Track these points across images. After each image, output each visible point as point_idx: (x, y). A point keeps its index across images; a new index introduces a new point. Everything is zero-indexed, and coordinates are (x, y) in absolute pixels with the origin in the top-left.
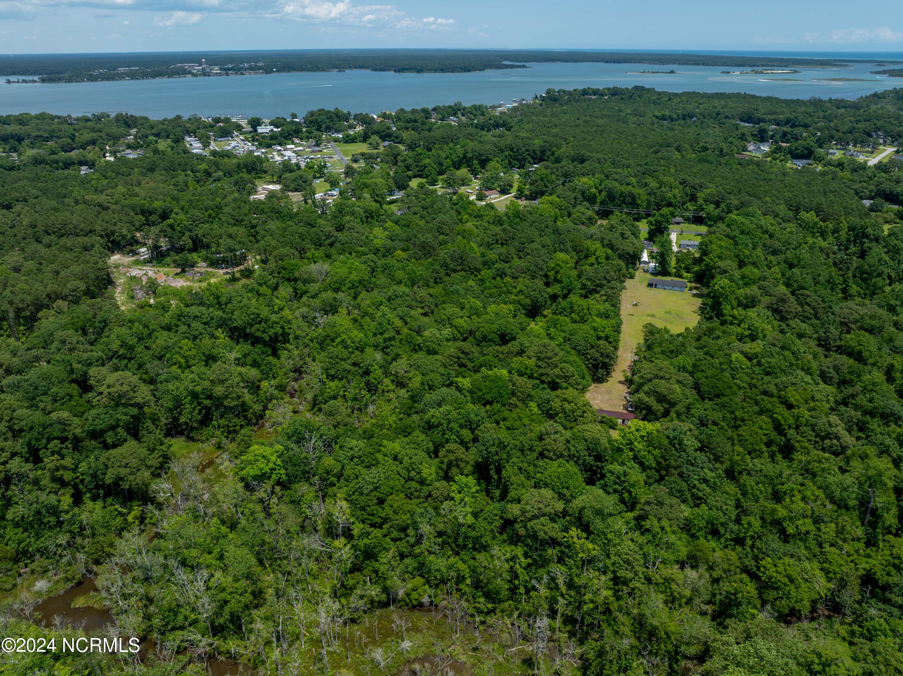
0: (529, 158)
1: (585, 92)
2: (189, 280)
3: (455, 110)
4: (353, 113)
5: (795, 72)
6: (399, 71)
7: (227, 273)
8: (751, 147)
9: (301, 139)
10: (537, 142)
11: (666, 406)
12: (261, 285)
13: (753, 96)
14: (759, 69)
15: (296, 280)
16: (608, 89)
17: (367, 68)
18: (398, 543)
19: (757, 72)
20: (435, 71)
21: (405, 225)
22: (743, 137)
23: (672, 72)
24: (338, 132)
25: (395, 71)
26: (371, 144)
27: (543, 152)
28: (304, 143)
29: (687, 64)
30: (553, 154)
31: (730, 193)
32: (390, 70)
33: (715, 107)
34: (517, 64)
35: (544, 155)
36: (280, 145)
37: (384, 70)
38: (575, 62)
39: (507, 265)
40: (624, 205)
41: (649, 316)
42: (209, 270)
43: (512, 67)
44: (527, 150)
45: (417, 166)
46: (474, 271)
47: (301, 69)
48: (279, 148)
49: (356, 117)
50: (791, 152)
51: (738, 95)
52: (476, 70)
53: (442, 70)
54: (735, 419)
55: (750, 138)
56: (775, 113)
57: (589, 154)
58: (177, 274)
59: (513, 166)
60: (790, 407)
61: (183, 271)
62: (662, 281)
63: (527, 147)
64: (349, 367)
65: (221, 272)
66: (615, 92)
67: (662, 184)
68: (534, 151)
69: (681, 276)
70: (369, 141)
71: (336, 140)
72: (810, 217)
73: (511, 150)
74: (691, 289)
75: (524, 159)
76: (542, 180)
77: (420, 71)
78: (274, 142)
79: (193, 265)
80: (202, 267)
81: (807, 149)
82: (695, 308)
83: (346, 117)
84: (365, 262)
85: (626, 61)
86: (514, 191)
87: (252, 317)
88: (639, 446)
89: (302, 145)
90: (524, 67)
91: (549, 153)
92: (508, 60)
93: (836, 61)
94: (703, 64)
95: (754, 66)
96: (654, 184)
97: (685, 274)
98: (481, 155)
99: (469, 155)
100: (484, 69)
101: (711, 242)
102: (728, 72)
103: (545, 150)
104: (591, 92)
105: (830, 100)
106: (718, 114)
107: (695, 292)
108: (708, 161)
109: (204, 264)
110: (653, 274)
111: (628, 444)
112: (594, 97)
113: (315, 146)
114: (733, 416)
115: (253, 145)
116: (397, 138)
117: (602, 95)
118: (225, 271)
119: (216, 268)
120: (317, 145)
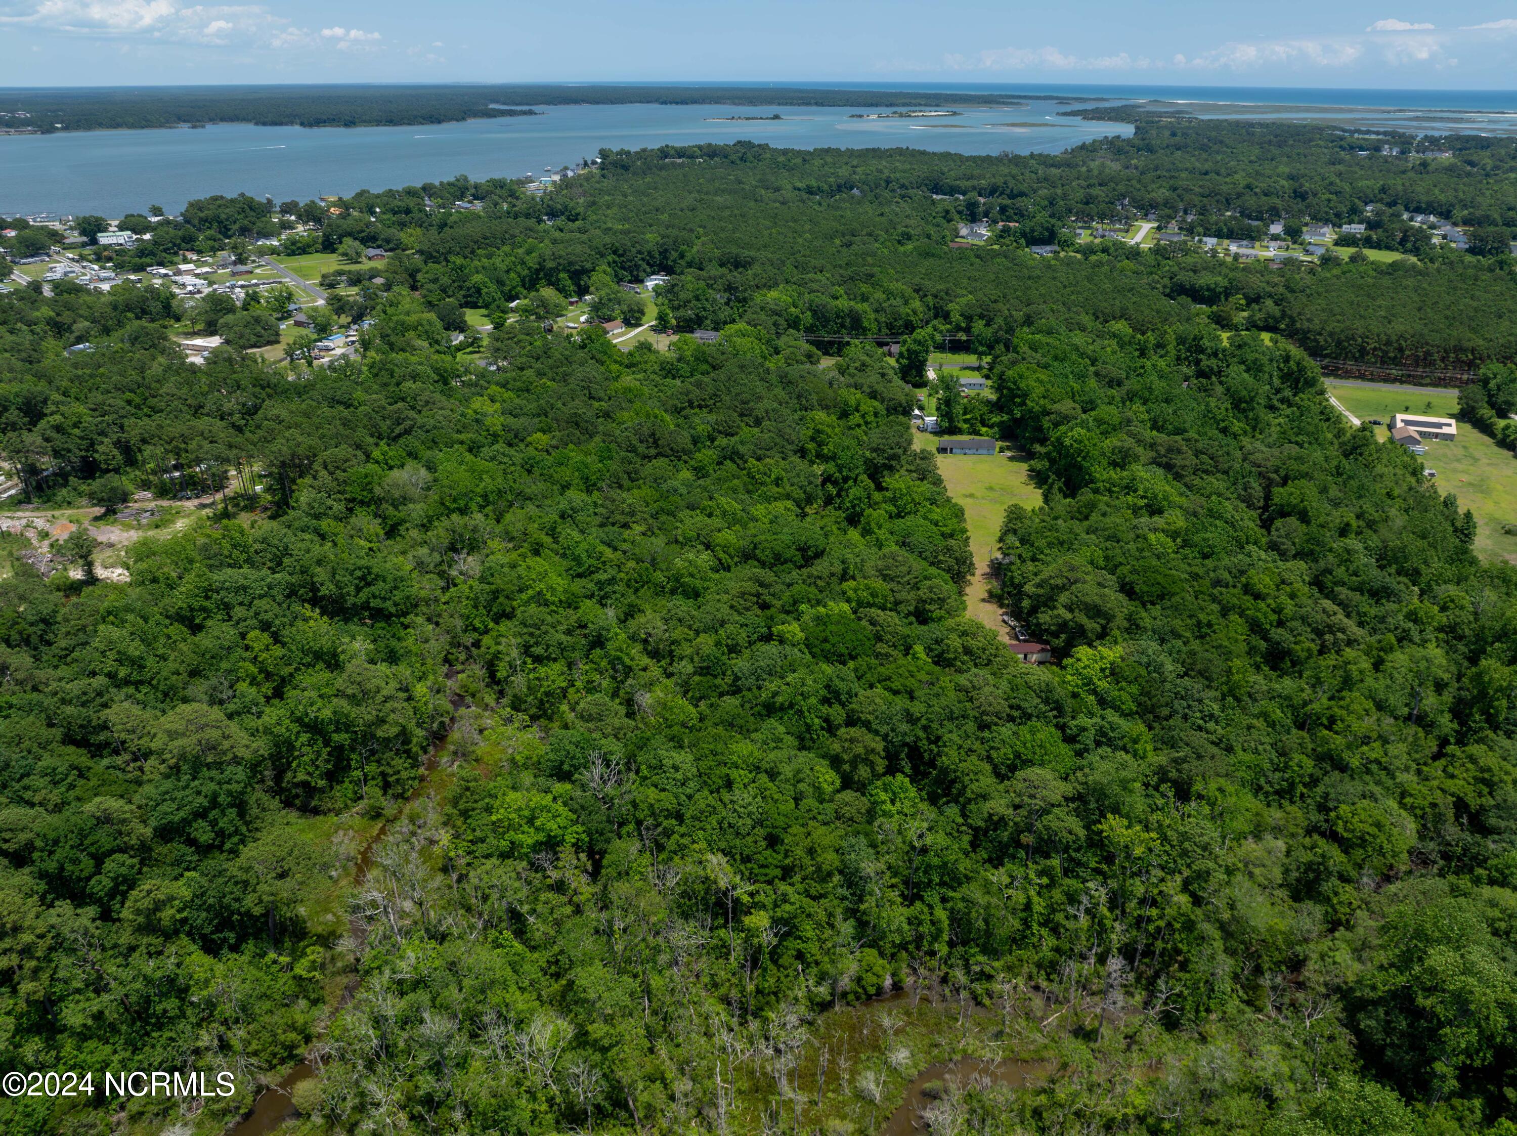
0: (644, 266)
1: (664, 153)
2: (129, 527)
3: (460, 189)
4: (278, 202)
5: (955, 114)
6: (311, 125)
7: (204, 506)
8: (964, 231)
9: (200, 252)
10: (651, 238)
11: (1103, 622)
12: (317, 517)
13: (924, 153)
14: (903, 110)
15: (379, 501)
16: (700, 147)
17: (245, 119)
18: (822, 901)
19: (901, 115)
20: (378, 123)
21: (520, 390)
22: (947, 216)
23: (776, 117)
24: (267, 236)
25: (302, 124)
26: (345, 254)
27: (664, 253)
28: (210, 260)
29: (791, 104)
30: (682, 256)
31: (995, 301)
32: (292, 123)
33: (880, 171)
34: (519, 108)
35: (666, 258)
36: (161, 264)
37: (281, 124)
38: (612, 103)
39: (736, 438)
40: (844, 331)
41: (966, 496)
42: (165, 503)
43: (511, 113)
44: (640, 252)
45: (460, 288)
46: (677, 455)
47: (114, 123)
48: (163, 271)
49: (287, 209)
50: (1024, 235)
51: (900, 152)
52: (450, 119)
53: (391, 121)
54: (1199, 624)
55: (956, 217)
56: (971, 178)
57: (747, 253)
58: (97, 519)
59: (621, 280)
60: (1257, 596)
61: (111, 511)
62: (960, 442)
63: (638, 247)
64: (564, 638)
65: (191, 504)
66: (711, 152)
67: (890, 294)
68: (649, 253)
69: (977, 433)
70: (342, 248)
71: (273, 251)
72: (1121, 327)
73: (615, 252)
74: (1002, 450)
75: (637, 266)
76: (697, 299)
77: (350, 123)
78: (148, 260)
79: (125, 498)
80: (144, 499)
81: (1047, 229)
82: (1024, 478)
83: (265, 209)
84: (493, 459)
85: (694, 101)
86: (650, 321)
87: (358, 573)
88: (1102, 685)
89: (205, 264)
90: (531, 113)
91: (675, 255)
92: (497, 102)
93: (1001, 96)
94: (817, 104)
95: (891, 105)
96: (880, 295)
97: (984, 429)
98: (571, 263)
99: (550, 264)
100: (464, 119)
101: (1021, 377)
102: (861, 116)
103: (666, 250)
104: (672, 152)
105: (1032, 155)
106: (888, 182)
107: (1009, 454)
108: (933, 255)
109: (147, 495)
110: (935, 433)
111: (1088, 685)
112: (680, 161)
113: (235, 263)
114: (1194, 621)
115: (103, 268)
116: (388, 241)
117: (692, 157)
118: (196, 502)
119: (174, 497)
120: (241, 260)
